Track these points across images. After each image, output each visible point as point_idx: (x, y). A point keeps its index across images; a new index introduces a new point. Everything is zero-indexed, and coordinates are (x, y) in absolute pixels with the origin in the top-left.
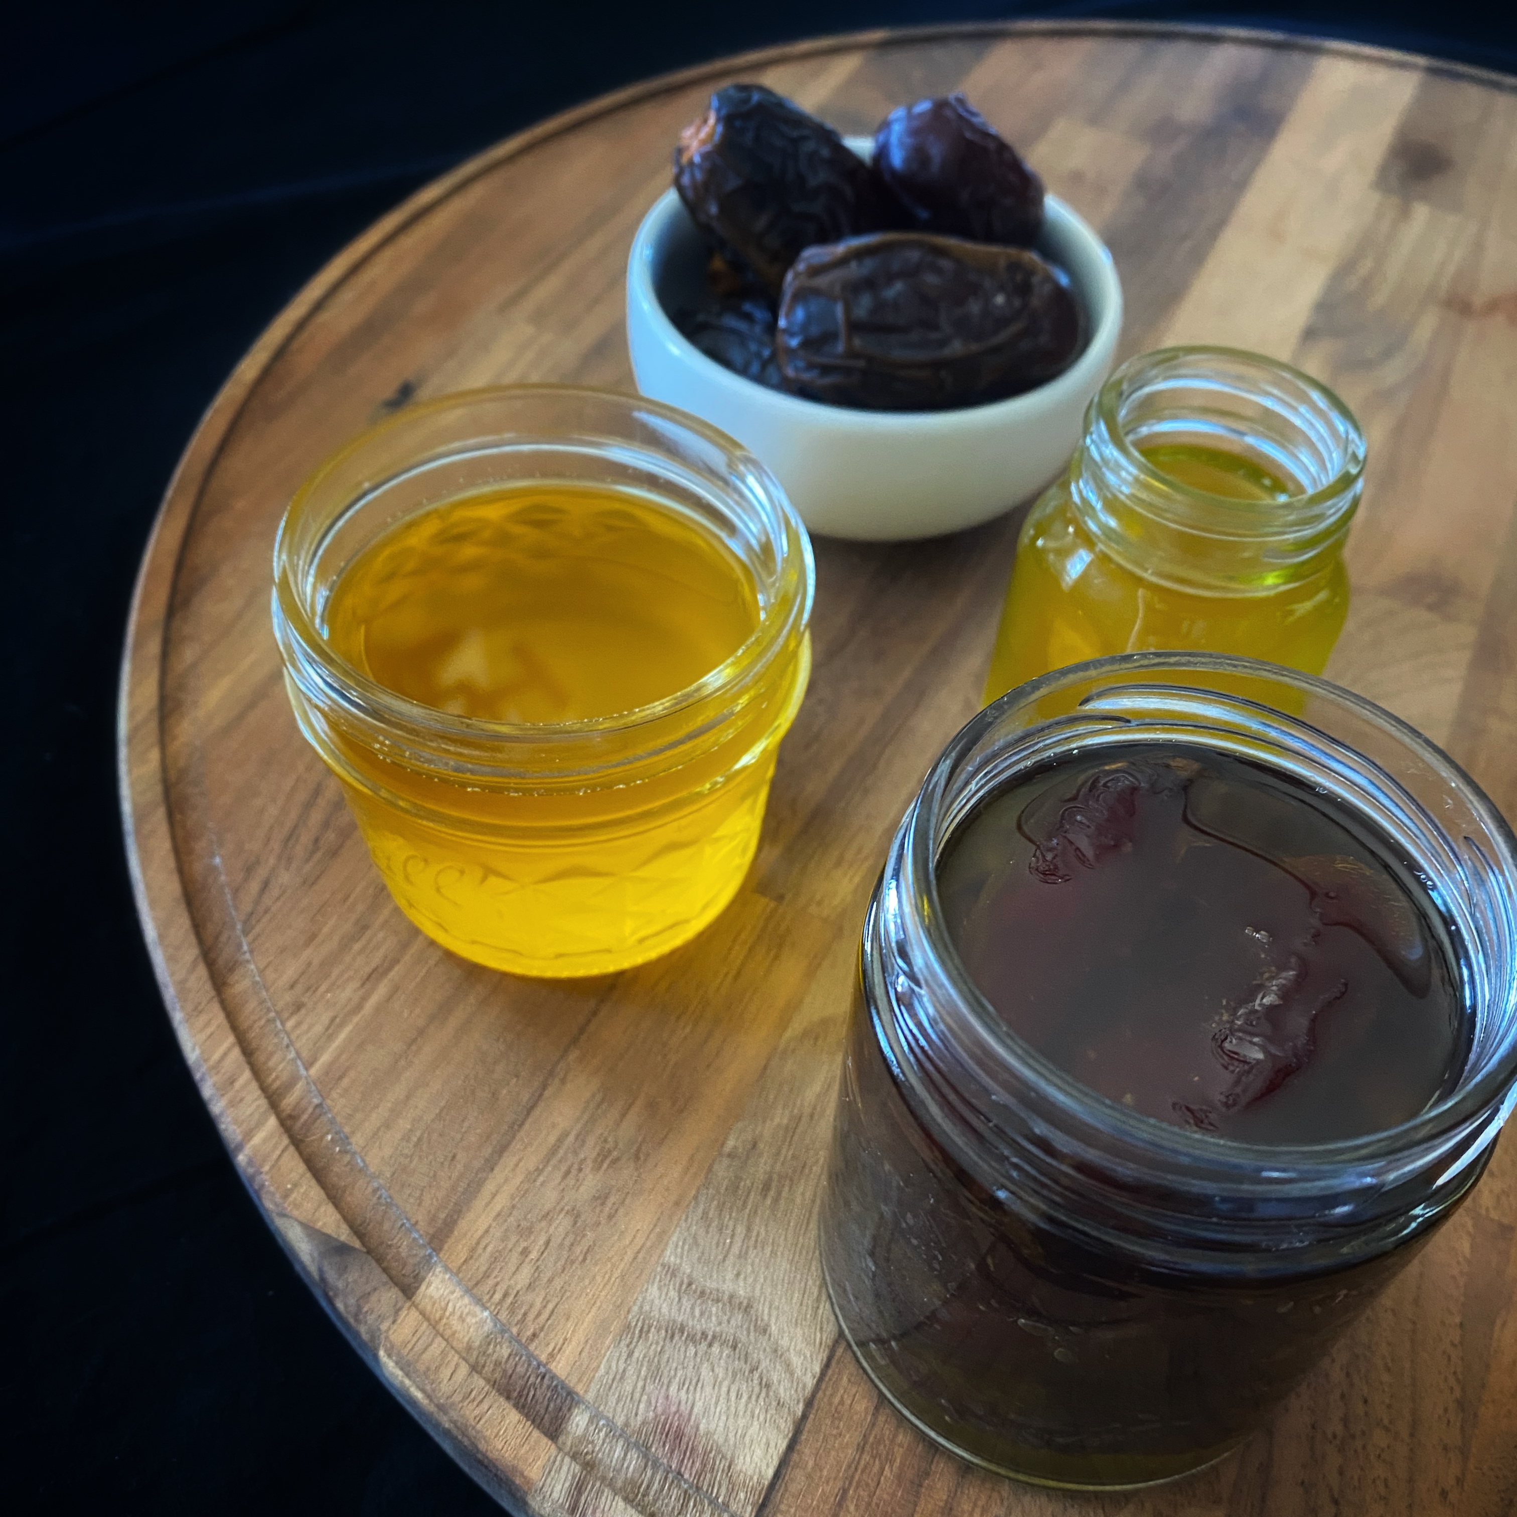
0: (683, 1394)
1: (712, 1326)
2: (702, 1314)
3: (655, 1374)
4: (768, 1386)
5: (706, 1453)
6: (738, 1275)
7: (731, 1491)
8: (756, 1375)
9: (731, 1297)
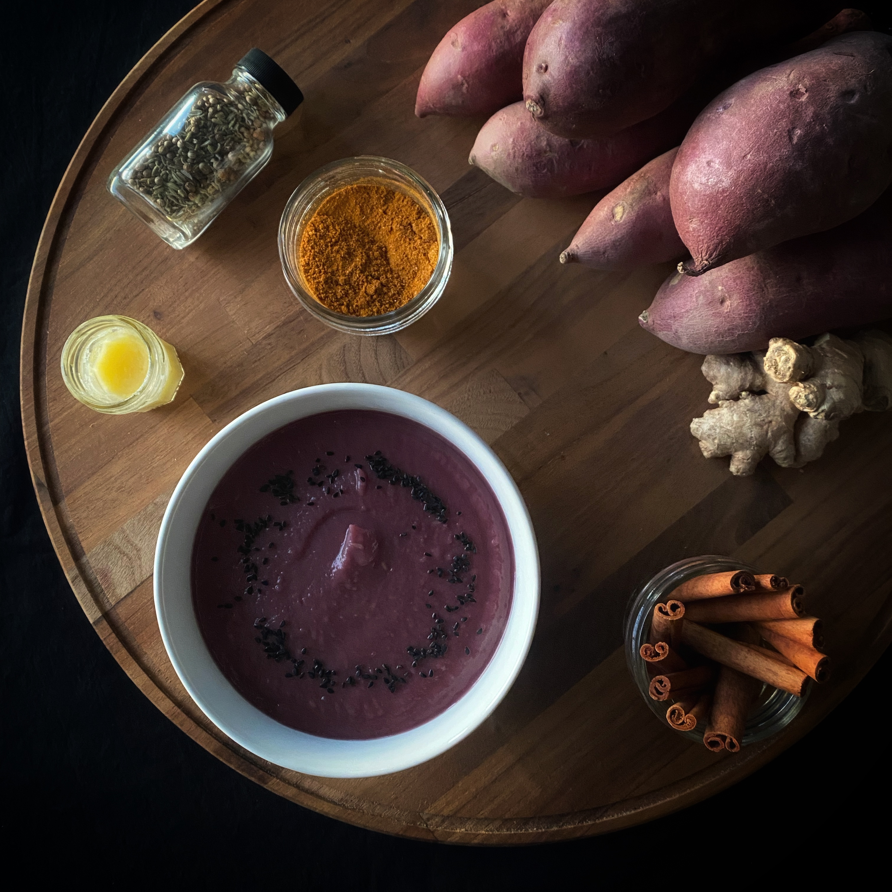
0: (111, 566)
1: (127, 551)
2: (126, 546)
3: (107, 557)
4: (133, 574)
5: (110, 583)
6: (140, 540)
7: (112, 596)
8: (132, 569)
9: (136, 545)
